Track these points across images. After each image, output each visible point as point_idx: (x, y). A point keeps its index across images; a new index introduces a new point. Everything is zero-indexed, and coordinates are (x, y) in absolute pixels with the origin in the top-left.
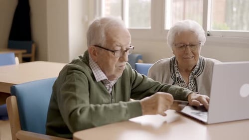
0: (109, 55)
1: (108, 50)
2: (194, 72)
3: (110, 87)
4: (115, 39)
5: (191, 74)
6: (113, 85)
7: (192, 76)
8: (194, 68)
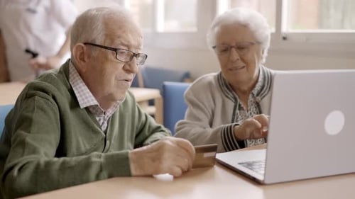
0: (106, 58)
1: (106, 48)
2: (255, 91)
3: (104, 120)
4: (119, 33)
5: (251, 95)
6: (111, 115)
7: (252, 99)
8: (254, 86)
